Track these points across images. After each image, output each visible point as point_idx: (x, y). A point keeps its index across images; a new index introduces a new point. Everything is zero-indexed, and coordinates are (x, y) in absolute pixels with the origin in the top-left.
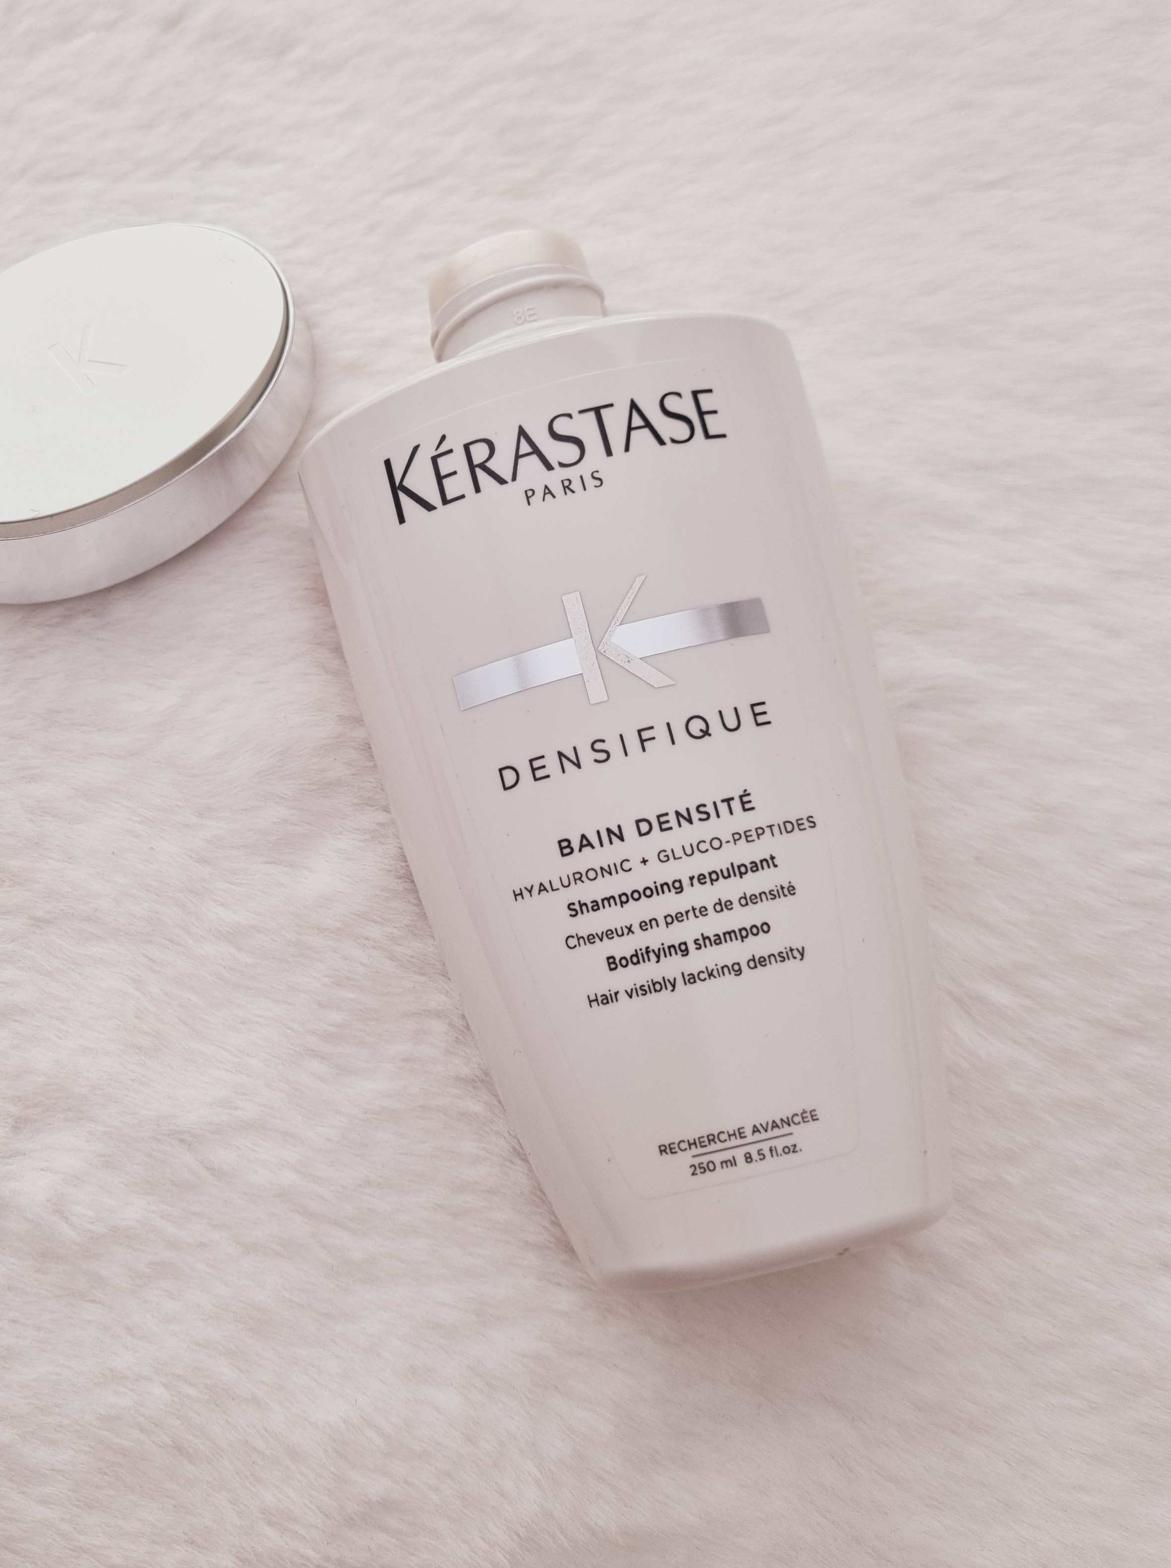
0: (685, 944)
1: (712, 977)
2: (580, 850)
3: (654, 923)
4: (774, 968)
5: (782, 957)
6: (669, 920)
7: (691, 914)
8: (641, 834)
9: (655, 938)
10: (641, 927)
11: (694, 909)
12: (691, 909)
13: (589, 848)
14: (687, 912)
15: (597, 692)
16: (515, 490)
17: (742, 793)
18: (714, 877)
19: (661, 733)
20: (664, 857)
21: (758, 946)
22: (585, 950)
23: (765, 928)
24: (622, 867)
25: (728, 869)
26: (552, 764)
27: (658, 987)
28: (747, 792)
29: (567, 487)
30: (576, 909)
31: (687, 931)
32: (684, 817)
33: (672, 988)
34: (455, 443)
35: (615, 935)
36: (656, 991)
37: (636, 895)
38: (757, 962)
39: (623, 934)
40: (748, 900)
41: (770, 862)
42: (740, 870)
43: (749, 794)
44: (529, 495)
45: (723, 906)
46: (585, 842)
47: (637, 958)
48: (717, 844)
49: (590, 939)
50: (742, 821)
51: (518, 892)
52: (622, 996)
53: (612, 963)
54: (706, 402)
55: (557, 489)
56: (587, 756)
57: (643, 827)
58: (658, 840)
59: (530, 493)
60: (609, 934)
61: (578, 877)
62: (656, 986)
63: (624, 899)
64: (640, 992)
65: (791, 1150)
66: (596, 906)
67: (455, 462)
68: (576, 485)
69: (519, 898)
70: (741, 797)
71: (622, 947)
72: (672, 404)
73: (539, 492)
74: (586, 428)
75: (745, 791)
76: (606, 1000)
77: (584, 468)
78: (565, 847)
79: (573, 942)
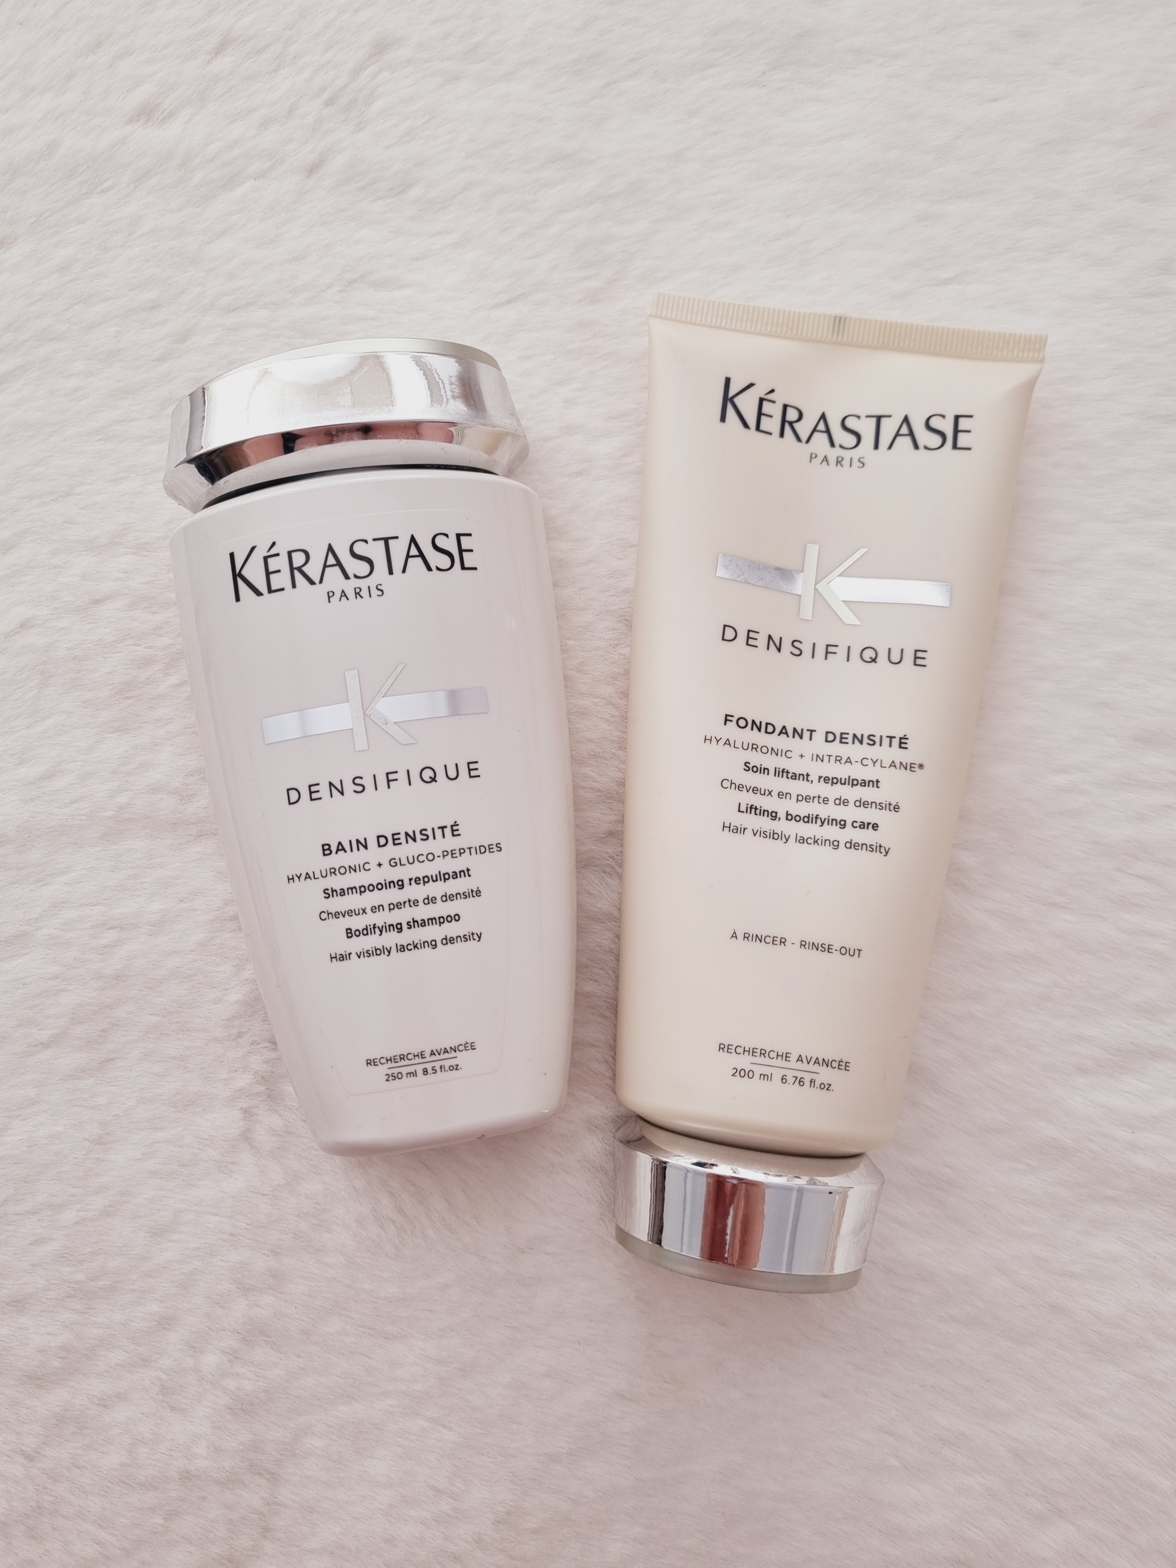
0: (401, 924)
1: (416, 949)
2: (337, 853)
3: (381, 908)
4: (459, 945)
5: (466, 938)
6: (392, 907)
7: (407, 904)
8: (379, 846)
9: (379, 919)
10: (372, 910)
11: (409, 901)
12: (407, 900)
13: (343, 852)
14: (405, 903)
15: (361, 743)
16: (320, 590)
17: (453, 824)
18: (425, 880)
19: (402, 777)
20: (394, 863)
21: (450, 929)
22: (332, 921)
23: (457, 918)
24: (364, 867)
25: (436, 876)
26: (324, 790)
27: (378, 952)
28: (457, 823)
29: (358, 594)
30: (328, 893)
31: (403, 916)
32: (411, 837)
33: (388, 954)
34: (282, 549)
35: (353, 914)
36: (377, 954)
37: (371, 888)
38: (449, 941)
39: (359, 914)
40: (447, 898)
41: (466, 872)
42: (445, 877)
43: (458, 825)
44: (330, 595)
45: (430, 900)
46: (341, 848)
47: (367, 931)
48: (431, 857)
49: (337, 915)
50: (451, 843)
51: (291, 877)
52: (354, 956)
53: (349, 933)
54: (466, 543)
55: (351, 594)
56: (349, 787)
57: (382, 841)
58: (391, 851)
59: (331, 594)
60: (350, 913)
61: (333, 872)
62: (377, 952)
63: (362, 889)
64: (366, 954)
65: (456, 1068)
66: (343, 893)
67: (280, 563)
68: (364, 593)
69: (291, 881)
70: (452, 826)
71: (357, 923)
72: (441, 542)
73: (338, 594)
74: (376, 552)
75: (456, 822)
76: (342, 958)
77: (372, 581)
78: (326, 850)
79: (324, 916)
